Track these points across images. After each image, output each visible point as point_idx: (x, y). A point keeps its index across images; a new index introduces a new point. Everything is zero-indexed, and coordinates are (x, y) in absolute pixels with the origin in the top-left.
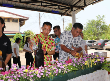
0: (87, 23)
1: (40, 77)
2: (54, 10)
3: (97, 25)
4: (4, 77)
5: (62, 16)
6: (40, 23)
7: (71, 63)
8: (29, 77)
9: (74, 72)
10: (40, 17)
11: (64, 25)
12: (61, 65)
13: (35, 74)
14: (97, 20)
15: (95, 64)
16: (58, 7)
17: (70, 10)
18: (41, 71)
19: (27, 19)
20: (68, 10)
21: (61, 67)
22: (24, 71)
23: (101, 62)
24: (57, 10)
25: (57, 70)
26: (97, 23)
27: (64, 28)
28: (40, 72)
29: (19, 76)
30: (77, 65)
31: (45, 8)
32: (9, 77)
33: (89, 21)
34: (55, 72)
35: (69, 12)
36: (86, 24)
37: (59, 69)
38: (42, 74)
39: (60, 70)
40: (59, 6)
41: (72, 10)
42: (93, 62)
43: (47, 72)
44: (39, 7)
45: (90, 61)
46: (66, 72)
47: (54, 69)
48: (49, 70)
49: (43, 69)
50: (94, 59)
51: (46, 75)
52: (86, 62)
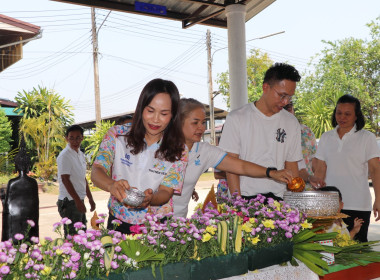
3: (369, 66)
6: (95, 55)
7: (141, 232)
9: (153, 266)
10: (94, 24)
12: (89, 240)
14: (370, 39)
15: (255, 241)
19: (34, 33)
20: (211, 2)
21: (90, 244)
23: (289, 235)
25: (76, 256)
30: (165, 239)
33: (330, 47)
34: (67, 262)
35: (218, 8)
36: (316, 61)
37: (82, 254)
38: (6, 270)
39: (86, 256)
41: (231, 1)
42: (248, 230)
43: (31, 262)
45: (231, 227)
46: (115, 265)
47: (59, 252)
48: (36, 254)
49: (13, 251)
50: (252, 220)
51: (28, 275)
52: (208, 229)
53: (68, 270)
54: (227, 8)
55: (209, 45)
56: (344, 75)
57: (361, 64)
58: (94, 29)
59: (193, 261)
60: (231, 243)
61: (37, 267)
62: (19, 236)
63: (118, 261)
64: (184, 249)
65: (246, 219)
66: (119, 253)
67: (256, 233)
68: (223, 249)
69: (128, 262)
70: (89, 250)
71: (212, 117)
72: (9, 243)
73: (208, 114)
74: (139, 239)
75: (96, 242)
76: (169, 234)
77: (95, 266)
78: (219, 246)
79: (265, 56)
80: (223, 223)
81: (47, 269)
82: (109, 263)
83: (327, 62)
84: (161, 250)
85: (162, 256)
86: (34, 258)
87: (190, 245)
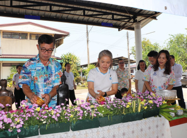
0: (169, 40)
1: (56, 119)
2: (105, 21)
4: (12, 116)
5: (119, 30)
6: (88, 41)
7: (104, 104)
8: (41, 118)
10: (87, 31)
11: (128, 44)
12: (86, 106)
13: (50, 115)
15: (146, 108)
16: (111, 16)
17: (132, 21)
18: (58, 111)
19: (67, 34)
20: (128, 21)
21: (86, 108)
22: (36, 109)
23: (158, 106)
24: (110, 21)
25: (82, 112)
27: (128, 50)
28: (55, 112)
29: (30, 115)
30: (113, 107)
31: (91, 19)
32: (18, 116)
34: (78, 114)
35: (131, 24)
36: (167, 42)
38: (58, 115)
39: (85, 112)
40: (113, 15)
41: (135, 21)
42: (143, 104)
43: (67, 113)
44: (81, 18)
45: (137, 103)
46: (95, 115)
47: (76, 110)
48: (68, 110)
49: (61, 109)
50: (145, 100)
51: (66, 117)
52: (128, 103)
53: (79, 116)
54: (134, 24)
55: (128, 37)
56: (177, 47)
57: (184, 43)
58: (87, 33)
59: (123, 115)
60: (137, 108)
61: (69, 115)
62: (63, 104)
63: (96, 114)
64: (119, 110)
65: (142, 100)
66: (97, 111)
67: (146, 105)
68: (134, 111)
69: (100, 114)
70: (86, 110)
71: (129, 62)
72: (59, 106)
73: (128, 61)
74: (104, 106)
75: (89, 107)
76: (114, 105)
77: (88, 115)
78: (132, 109)
79: (148, 40)
80: (134, 101)
81: (72, 116)
82: (93, 114)
83: (171, 42)
84: (111, 111)
85: (112, 113)
86: (68, 112)
87: (122, 109)
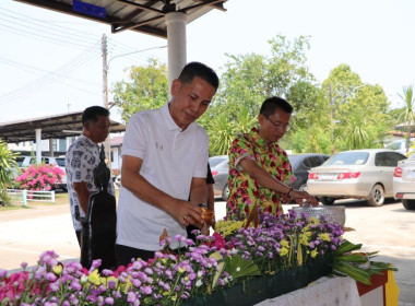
3: (270, 82)
5: (114, 31)
11: (106, 72)
14: (271, 56)
15: (314, 254)
17: (160, 5)
20: (147, 6)
26: (272, 71)
27: (105, 91)
33: (233, 61)
41: (169, 8)
42: (306, 244)
50: (308, 233)
54: (168, 16)
55: (105, 51)
57: (262, 80)
67: (315, 246)
79: (164, 66)
83: (230, 76)
